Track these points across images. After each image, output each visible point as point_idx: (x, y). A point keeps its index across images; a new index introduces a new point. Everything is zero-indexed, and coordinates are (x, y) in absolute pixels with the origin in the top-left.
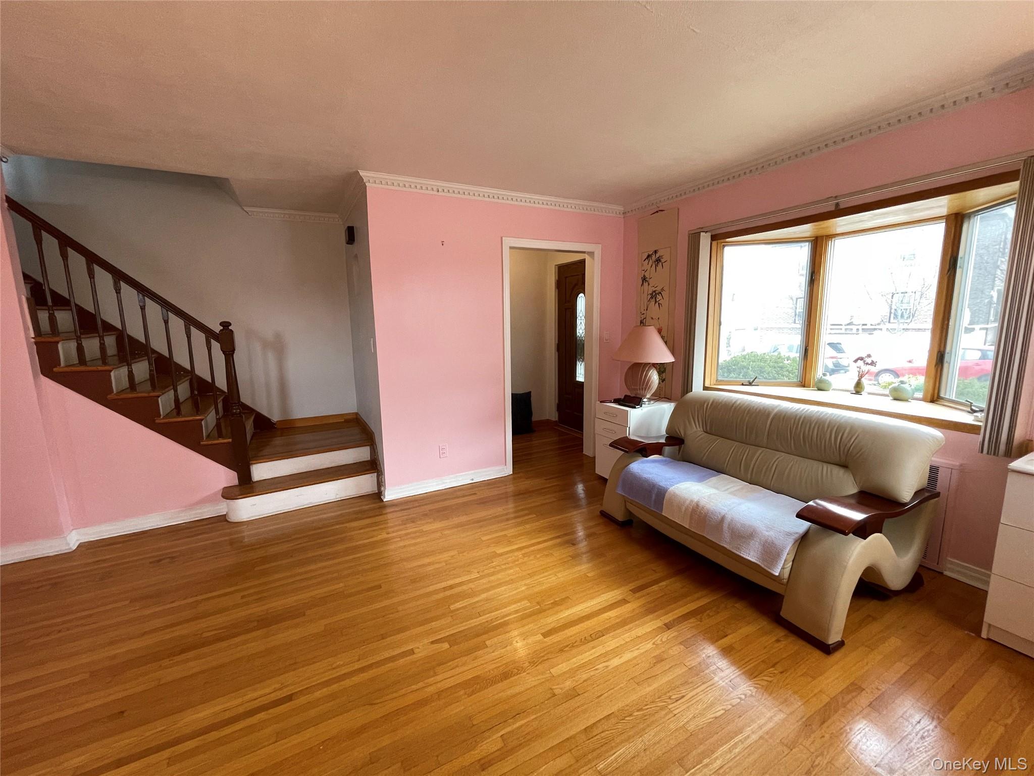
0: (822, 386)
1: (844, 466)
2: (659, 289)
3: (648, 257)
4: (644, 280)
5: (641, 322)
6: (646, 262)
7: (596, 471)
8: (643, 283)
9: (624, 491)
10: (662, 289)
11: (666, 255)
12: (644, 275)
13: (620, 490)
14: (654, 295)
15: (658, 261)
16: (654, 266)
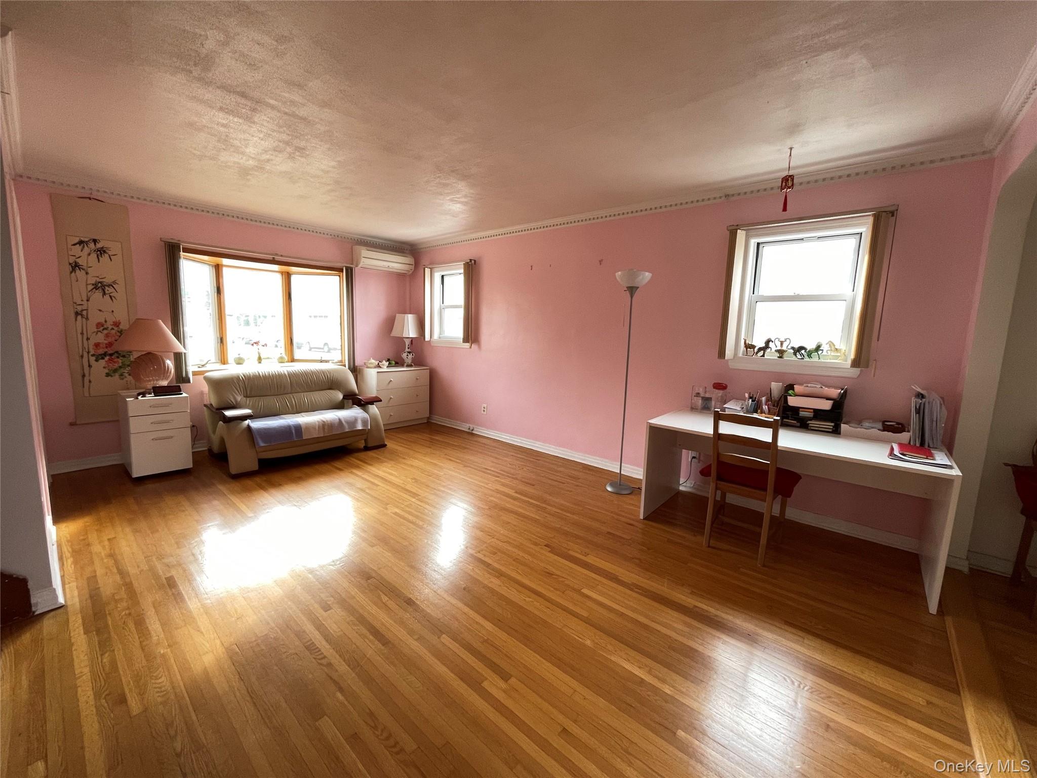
0: (241, 362)
2: (107, 281)
3: (81, 242)
4: (75, 266)
5: (77, 314)
6: (78, 247)
7: (136, 474)
8: (73, 270)
9: (265, 442)
10: (114, 282)
11: (114, 248)
12: (75, 262)
13: (262, 444)
14: (100, 286)
15: (101, 252)
16: (94, 256)
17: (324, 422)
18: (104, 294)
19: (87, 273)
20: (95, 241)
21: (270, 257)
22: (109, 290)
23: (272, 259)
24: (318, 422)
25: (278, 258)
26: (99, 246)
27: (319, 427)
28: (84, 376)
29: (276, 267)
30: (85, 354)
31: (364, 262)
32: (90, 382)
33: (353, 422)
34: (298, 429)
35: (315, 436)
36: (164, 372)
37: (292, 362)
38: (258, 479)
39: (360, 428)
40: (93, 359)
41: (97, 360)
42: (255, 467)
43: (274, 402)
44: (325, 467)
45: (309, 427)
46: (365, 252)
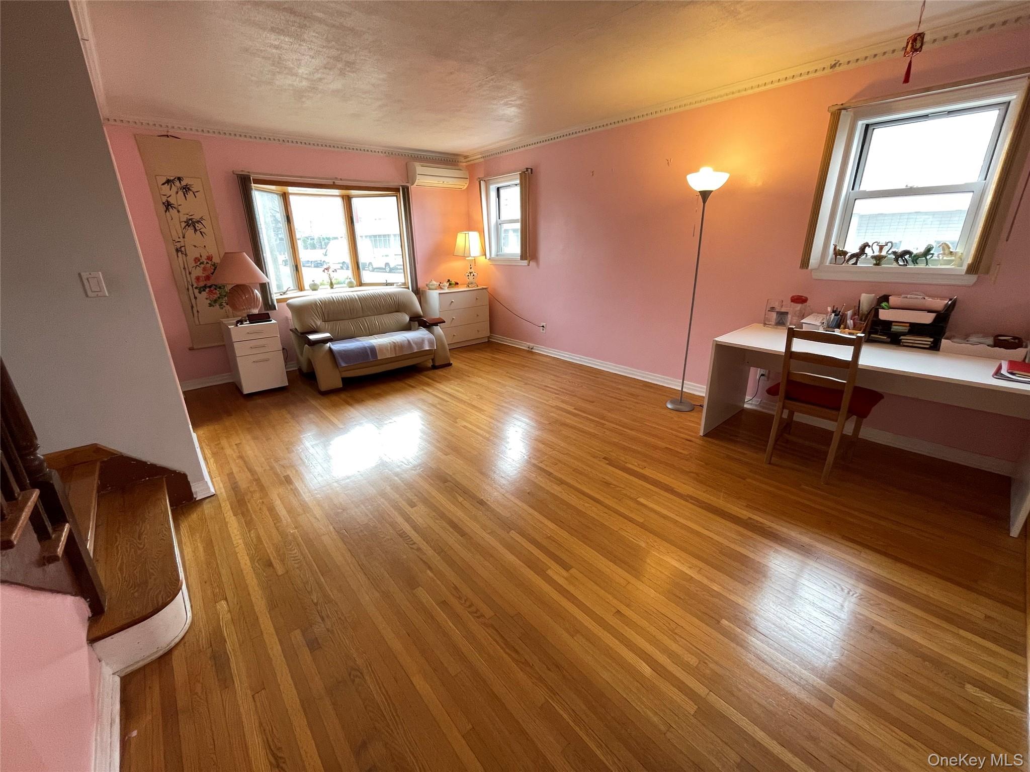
2: (196, 217)
3: (168, 181)
4: (168, 205)
5: (177, 250)
6: (167, 187)
7: (246, 391)
8: (167, 209)
9: (346, 363)
10: (201, 218)
11: (196, 185)
12: (167, 201)
13: (343, 365)
14: (191, 223)
15: (186, 189)
16: (181, 193)
17: (394, 343)
18: (196, 230)
19: (178, 211)
20: (179, 179)
21: (330, 182)
22: (198, 226)
23: (332, 183)
24: (390, 343)
25: (338, 182)
26: (184, 183)
27: (391, 348)
28: (192, 307)
29: (336, 192)
30: (190, 287)
31: (420, 181)
32: (198, 312)
33: (421, 343)
34: (373, 350)
35: (389, 356)
36: (254, 300)
37: (360, 286)
38: (343, 396)
39: (427, 349)
40: (196, 291)
41: (200, 293)
42: (340, 385)
43: (350, 325)
44: (399, 384)
45: (382, 348)
46: (419, 168)
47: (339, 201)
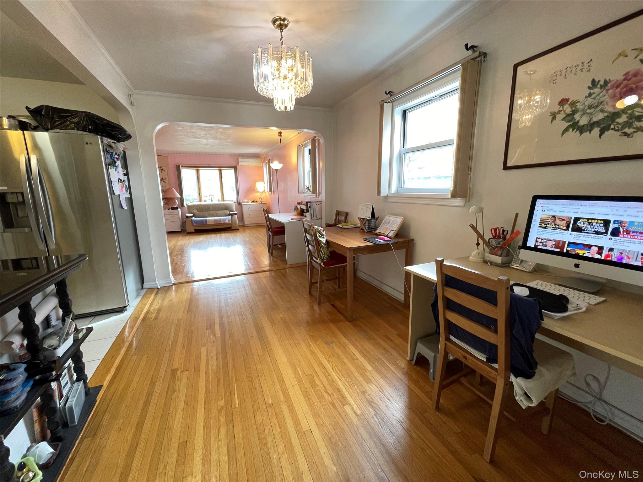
1: (226, 210)
2: (164, 178)
9: (195, 223)
11: (165, 169)
13: (194, 224)
14: (162, 180)
15: (162, 170)
16: (160, 171)
18: (163, 182)
22: (164, 180)
25: (210, 166)
26: (161, 168)
27: (213, 221)
31: (240, 164)
33: (224, 220)
34: (206, 221)
35: (211, 223)
36: (175, 203)
37: (223, 201)
42: (194, 231)
43: (206, 213)
45: (209, 220)
46: (240, 160)
47: (218, 171)
